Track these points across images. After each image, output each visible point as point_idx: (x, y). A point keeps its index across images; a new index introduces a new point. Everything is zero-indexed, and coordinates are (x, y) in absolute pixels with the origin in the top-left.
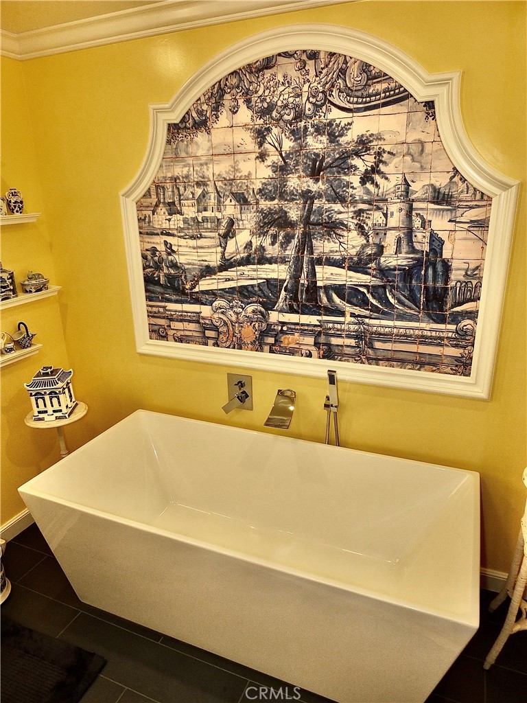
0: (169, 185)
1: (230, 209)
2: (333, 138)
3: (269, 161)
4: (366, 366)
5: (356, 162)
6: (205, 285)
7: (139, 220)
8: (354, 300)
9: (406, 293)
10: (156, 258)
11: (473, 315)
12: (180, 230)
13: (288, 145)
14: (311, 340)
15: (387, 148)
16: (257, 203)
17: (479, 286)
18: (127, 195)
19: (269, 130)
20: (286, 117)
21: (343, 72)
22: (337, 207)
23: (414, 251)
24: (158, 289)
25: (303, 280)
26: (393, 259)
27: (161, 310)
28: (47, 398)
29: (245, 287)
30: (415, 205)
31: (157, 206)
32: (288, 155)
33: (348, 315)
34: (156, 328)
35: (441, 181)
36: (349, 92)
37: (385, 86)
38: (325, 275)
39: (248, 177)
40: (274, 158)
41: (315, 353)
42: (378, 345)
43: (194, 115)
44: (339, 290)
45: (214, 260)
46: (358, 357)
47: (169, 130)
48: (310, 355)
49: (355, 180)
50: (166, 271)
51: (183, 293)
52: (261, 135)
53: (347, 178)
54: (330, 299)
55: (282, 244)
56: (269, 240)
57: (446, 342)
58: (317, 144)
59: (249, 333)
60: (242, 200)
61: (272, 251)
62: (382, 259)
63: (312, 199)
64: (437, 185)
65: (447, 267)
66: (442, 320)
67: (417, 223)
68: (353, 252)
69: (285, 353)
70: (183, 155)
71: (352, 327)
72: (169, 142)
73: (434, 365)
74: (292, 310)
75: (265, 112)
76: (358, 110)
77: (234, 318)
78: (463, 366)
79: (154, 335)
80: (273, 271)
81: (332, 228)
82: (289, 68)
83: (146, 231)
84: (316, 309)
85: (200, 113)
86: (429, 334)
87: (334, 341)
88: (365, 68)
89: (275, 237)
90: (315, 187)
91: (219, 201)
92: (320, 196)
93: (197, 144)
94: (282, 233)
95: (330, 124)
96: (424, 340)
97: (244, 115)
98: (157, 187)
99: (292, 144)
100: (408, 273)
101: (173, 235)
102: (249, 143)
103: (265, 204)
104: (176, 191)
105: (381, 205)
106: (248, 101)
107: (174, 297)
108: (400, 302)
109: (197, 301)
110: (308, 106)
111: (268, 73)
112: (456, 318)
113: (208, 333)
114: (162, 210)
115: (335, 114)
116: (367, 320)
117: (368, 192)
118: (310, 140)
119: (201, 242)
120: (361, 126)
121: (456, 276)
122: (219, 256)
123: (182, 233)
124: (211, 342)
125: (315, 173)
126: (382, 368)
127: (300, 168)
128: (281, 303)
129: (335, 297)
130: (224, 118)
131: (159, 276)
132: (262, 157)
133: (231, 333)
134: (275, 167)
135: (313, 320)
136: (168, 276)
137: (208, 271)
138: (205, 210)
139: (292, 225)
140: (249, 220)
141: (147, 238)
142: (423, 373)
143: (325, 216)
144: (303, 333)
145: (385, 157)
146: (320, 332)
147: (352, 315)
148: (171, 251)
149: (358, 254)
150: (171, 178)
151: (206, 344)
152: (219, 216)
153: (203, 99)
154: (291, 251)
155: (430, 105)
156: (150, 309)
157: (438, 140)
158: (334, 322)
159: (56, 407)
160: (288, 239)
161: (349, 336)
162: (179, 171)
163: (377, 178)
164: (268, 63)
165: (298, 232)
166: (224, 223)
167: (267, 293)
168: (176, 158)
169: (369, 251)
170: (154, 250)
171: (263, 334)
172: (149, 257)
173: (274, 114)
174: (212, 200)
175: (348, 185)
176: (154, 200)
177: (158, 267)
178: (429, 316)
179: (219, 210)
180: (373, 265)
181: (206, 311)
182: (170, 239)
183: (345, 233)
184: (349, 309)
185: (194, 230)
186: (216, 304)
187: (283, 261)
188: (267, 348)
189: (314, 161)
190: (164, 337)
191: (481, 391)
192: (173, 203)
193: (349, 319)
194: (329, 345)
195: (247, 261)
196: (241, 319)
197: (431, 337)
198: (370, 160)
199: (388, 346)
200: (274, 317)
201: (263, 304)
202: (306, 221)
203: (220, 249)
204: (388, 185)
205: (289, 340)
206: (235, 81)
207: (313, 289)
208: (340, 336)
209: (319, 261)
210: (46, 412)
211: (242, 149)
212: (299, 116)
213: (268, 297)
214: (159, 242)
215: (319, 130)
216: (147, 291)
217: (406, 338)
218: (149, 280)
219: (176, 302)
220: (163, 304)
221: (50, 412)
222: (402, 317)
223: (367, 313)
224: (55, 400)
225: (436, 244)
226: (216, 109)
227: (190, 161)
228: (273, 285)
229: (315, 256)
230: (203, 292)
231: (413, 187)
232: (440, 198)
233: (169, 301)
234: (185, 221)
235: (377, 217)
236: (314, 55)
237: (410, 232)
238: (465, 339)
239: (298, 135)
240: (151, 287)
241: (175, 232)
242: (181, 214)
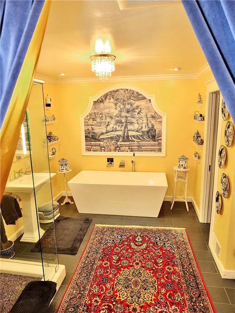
0: (93, 115)
1: (108, 120)
2: (131, 105)
3: (118, 110)
4: (140, 152)
5: (136, 110)
6: (101, 137)
7: (85, 122)
8: (137, 138)
9: (148, 136)
10: (89, 131)
11: (161, 139)
12: (96, 124)
13: (122, 106)
14: (128, 148)
15: (142, 108)
16: (115, 118)
17: (161, 134)
18: (82, 116)
19: (117, 103)
20: (121, 101)
21: (133, 93)
22: (133, 119)
23: (149, 127)
24: (89, 139)
25: (126, 135)
26: (145, 129)
27: (89, 144)
28: (64, 166)
29: (112, 137)
30: (148, 118)
31: (90, 119)
32: (122, 109)
33: (136, 141)
34: (88, 148)
35: (153, 114)
36: (134, 97)
37: (141, 96)
38: (131, 133)
39: (113, 113)
40: (119, 109)
41: (129, 151)
42: (142, 147)
43: (100, 99)
44: (134, 136)
45: (104, 131)
46: (138, 151)
47: (94, 102)
48: (128, 151)
49: (136, 114)
50: (91, 134)
51: (96, 139)
52: (116, 104)
53: (135, 113)
54: (132, 138)
55: (121, 127)
56: (118, 126)
57: (156, 145)
58: (128, 107)
59: (113, 148)
60: (111, 118)
61: (118, 128)
62: (142, 129)
63: (127, 117)
64: (152, 115)
65: (155, 130)
66: (155, 141)
67: (149, 122)
68: (136, 128)
69: (122, 151)
70: (97, 108)
71: (137, 144)
72: (94, 105)
73: (154, 151)
74: (123, 141)
75: (117, 100)
76: (136, 100)
77: (109, 144)
78: (160, 150)
79: (87, 150)
80: (119, 133)
81: (132, 123)
82: (122, 92)
83: (86, 124)
84: (129, 141)
85: (102, 99)
86: (153, 144)
87: (133, 147)
88: (137, 93)
89: (119, 125)
90: (128, 115)
91: (106, 118)
92: (129, 117)
93: (101, 106)
94: (121, 125)
95: (131, 103)
96: (152, 146)
97: (112, 100)
98: (90, 115)
99: (123, 106)
100: (148, 132)
101: (94, 126)
102: (113, 106)
103: (117, 119)
104: (95, 116)
105: (142, 118)
106: (113, 98)
107: (93, 140)
108: (146, 138)
109: (100, 141)
110: (126, 99)
111: (117, 92)
112: (158, 140)
113: (102, 149)
114: (91, 120)
115: (132, 101)
116: (140, 142)
117: (139, 116)
118: (126, 106)
119: (101, 127)
120: (137, 103)
121: (157, 132)
122: (106, 130)
123: (96, 125)
124: (103, 151)
125: (128, 112)
126: (144, 152)
127: (125, 111)
128: (120, 140)
129: (133, 138)
130: (107, 100)
131: (89, 136)
132: (116, 109)
133: (108, 148)
134: (119, 111)
135: (128, 143)
136: (92, 136)
137: (103, 134)
138: (102, 120)
139: (123, 123)
140: (113, 122)
141: (86, 127)
142: (152, 153)
143: (130, 121)
144: (126, 146)
145: (142, 109)
146: (130, 146)
147: (137, 141)
148: (93, 129)
150: (94, 113)
151: (102, 151)
152: (106, 121)
153: (102, 96)
154: (123, 128)
155: (150, 100)
156: (86, 144)
157: (152, 106)
158: (133, 143)
159: (66, 168)
160: (122, 126)
161: (136, 146)
162: (96, 111)
163: (140, 113)
164: (117, 91)
165: (124, 124)
166: (107, 123)
167: (117, 138)
168: (95, 108)
169: (139, 128)
170: (88, 129)
171: (116, 147)
172: (87, 131)
173: (119, 100)
174: (104, 117)
175: (135, 115)
176: (89, 117)
177: (89, 133)
178: (152, 140)
179: (106, 120)
180: (141, 131)
181: (102, 143)
182: (93, 127)
183: (134, 124)
184: (136, 140)
185: (99, 124)
186: (104, 141)
187: (121, 130)
188: (117, 151)
189: (128, 110)
190: (90, 151)
191: (164, 155)
192: (94, 118)
193: (136, 142)
194: (132, 148)
195: (113, 131)
196: (111, 144)
197: (153, 145)
198: (139, 110)
199: (145, 147)
200: (119, 143)
201: (116, 141)
202: (126, 122)
203: (106, 129)
204: (143, 114)
205: (122, 148)
206: (110, 93)
207: (128, 136)
208: (134, 146)
209: (129, 130)
210: (63, 169)
211: (112, 107)
212: (124, 101)
213: (117, 139)
214: (90, 128)
215: (128, 104)
216: (86, 139)
217: (148, 146)
218: (86, 137)
219: (94, 141)
220: (90, 142)
221: (64, 169)
222: (147, 141)
223: (140, 141)
224: (66, 166)
225: (153, 126)
226: (106, 99)
227: (99, 109)
228: (119, 136)
229: (128, 129)
230: (101, 139)
231: (148, 115)
232: (153, 117)
233: (92, 141)
234: (97, 122)
235: (141, 121)
236: (127, 90)
237: (148, 124)
238: (160, 144)
239: (124, 105)
240: (87, 138)
241: (94, 125)
242: (96, 121)
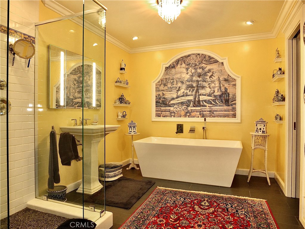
0: (164, 80)
1: (179, 84)
2: (203, 69)
3: (189, 74)
4: (212, 118)
5: (208, 74)
6: (172, 102)
7: (156, 88)
8: (209, 103)
9: (220, 100)
10: (159, 97)
11: (235, 104)
12: (167, 90)
13: (193, 71)
14: (199, 113)
15: (215, 71)
16: (186, 83)
17: (236, 97)
18: (154, 82)
19: (189, 68)
20: (193, 66)
21: (205, 57)
22: (204, 83)
23: (221, 91)
24: (159, 104)
25: (197, 99)
26: (217, 93)
27: (160, 109)
28: (132, 128)
29: (182, 102)
30: (221, 82)
31: (161, 84)
32: (193, 73)
33: (207, 106)
34: (158, 114)
35: (226, 77)
36: (206, 61)
37: (213, 60)
38: (202, 98)
39: (184, 78)
40: (190, 73)
41: (200, 116)
42: (214, 113)
43: (172, 65)
44: (205, 101)
45: (175, 96)
46: (210, 116)
47: (166, 68)
48: (198, 117)
49: (208, 77)
50: (162, 99)
51: (166, 105)
52: (187, 69)
53: (206, 77)
54: (203, 103)
55: (192, 92)
56: (188, 91)
57: (230, 110)
58: (199, 71)
59: (183, 113)
60: (182, 82)
61: (189, 93)
62: (215, 93)
63: (199, 82)
64: (225, 78)
65: (229, 94)
66: (229, 106)
67: (222, 85)
68: (208, 92)
69: (192, 117)
70: (169, 73)
71: (208, 109)
72: (165, 71)
73: (228, 116)
74: (194, 106)
75: (188, 65)
76: (208, 64)
77: (179, 110)
78: (234, 116)
79: (157, 116)
80: (189, 98)
81: (203, 87)
82: (194, 56)
83: (157, 90)
84: (200, 106)
85: (173, 65)
87: (204, 113)
88: (209, 57)
89: (190, 90)
90: (199, 79)
91: (177, 83)
92: (201, 81)
93: (172, 71)
94: (192, 89)
95: (202, 67)
96: (225, 111)
97: (184, 65)
98: (161, 80)
99: (194, 71)
100: (220, 96)
101: (165, 91)
102: (184, 70)
103: (188, 83)
104: (166, 81)
105: (214, 82)
106: (185, 63)
108: (219, 102)
109: (170, 106)
110: (198, 63)
111: (189, 57)
112: (232, 105)
113: (172, 114)
114: (162, 85)
115: (203, 65)
116: (212, 107)
117: (211, 80)
118: (198, 70)
119: (171, 92)
120: (209, 67)
121: (231, 96)
122: (176, 95)
123: (167, 91)
124: (173, 116)
125: (199, 76)
126: (216, 118)
127: (196, 75)
128: (191, 105)
129: (204, 102)
130: (179, 66)
131: (160, 101)
132: (187, 73)
133: (178, 113)
134: (190, 75)
135: (199, 108)
136: (162, 101)
137: (173, 99)
138: (173, 85)
139: (194, 87)
140: (184, 86)
141: (157, 92)
142: (225, 118)
143: (202, 85)
144: (197, 112)
145: (214, 73)
146: (201, 111)
147: (209, 106)
148: (164, 95)
149: (209, 93)
150: (165, 78)
151: (171, 117)
152: (177, 86)
153: (174, 62)
154: (194, 93)
155: (222, 63)
156: (156, 109)
157: (225, 69)
158: (204, 108)
159: (134, 131)
160: (193, 90)
161: (208, 111)
162: (167, 77)
163: (213, 77)
164: (189, 56)
165: (195, 89)
166: (178, 88)
168: (167, 74)
169: (211, 92)
170: (159, 95)
171: (187, 113)
172: (158, 97)
173: (190, 65)
174: (175, 83)
175: (206, 78)
176: (160, 83)
177: (160, 99)
178: (226, 105)
179: (176, 85)
180: (213, 95)
181: (172, 109)
182: (163, 92)
183: (206, 88)
184: (207, 105)
185: (170, 89)
186: (175, 106)
187: (192, 95)
188: (187, 116)
189: (199, 74)
190: (160, 116)
191: (239, 121)
192: (165, 84)
193: (207, 107)
194: (203, 114)
195: (183, 96)
196: (181, 110)
197: (227, 110)
198: (211, 74)
199: (217, 113)
200: (189, 108)
201: (187, 106)
202: (197, 86)
203: (176, 94)
204: (215, 78)
205: (193, 114)
206: (182, 59)
207: (199, 101)
208: (206, 112)
209: (200, 95)
210: (131, 132)
211: (183, 72)
212: (196, 65)
213: (188, 104)
214: (161, 93)
215: (200, 68)
216: (156, 105)
217: (221, 111)
218: (157, 102)
219: (164, 107)
220: (160, 108)
222: (220, 106)
224: (134, 128)
225: (226, 89)
226: (177, 64)
227: (170, 75)
228: (189, 101)
229: (199, 94)
230: (171, 104)
231: (220, 78)
232: (226, 80)
233: (162, 107)
234: (168, 88)
235: (213, 85)
236: (199, 54)
237: (220, 87)
238: (234, 109)
239: (196, 69)
240: (157, 104)
241: (165, 90)
242: (167, 86)
